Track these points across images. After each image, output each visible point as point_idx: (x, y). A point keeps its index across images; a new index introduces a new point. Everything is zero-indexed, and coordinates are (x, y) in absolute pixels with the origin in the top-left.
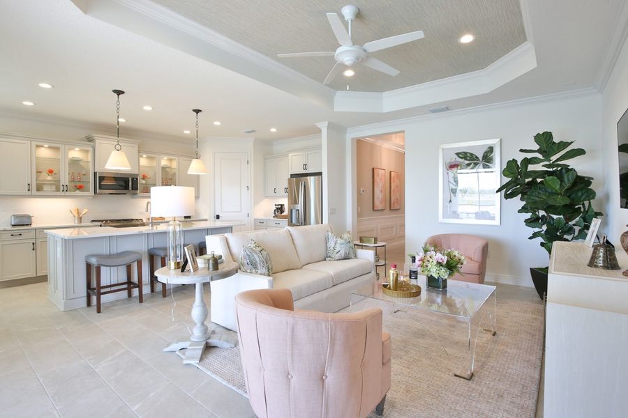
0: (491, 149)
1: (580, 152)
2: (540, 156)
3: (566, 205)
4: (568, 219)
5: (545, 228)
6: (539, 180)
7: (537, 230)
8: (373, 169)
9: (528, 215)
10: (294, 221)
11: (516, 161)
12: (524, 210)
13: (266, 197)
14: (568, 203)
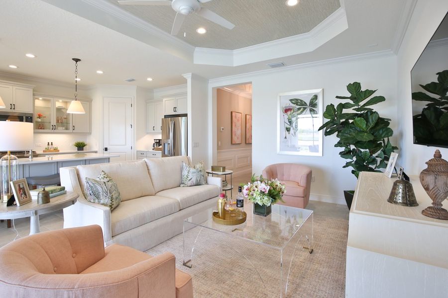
0: (316, 97)
1: (381, 99)
2: (351, 102)
3: (371, 141)
4: (372, 152)
5: (355, 159)
6: (351, 121)
7: (349, 160)
8: (232, 113)
9: (343, 149)
10: (166, 153)
11: (334, 106)
12: (339, 144)
13: (147, 133)
14: (372, 139)
